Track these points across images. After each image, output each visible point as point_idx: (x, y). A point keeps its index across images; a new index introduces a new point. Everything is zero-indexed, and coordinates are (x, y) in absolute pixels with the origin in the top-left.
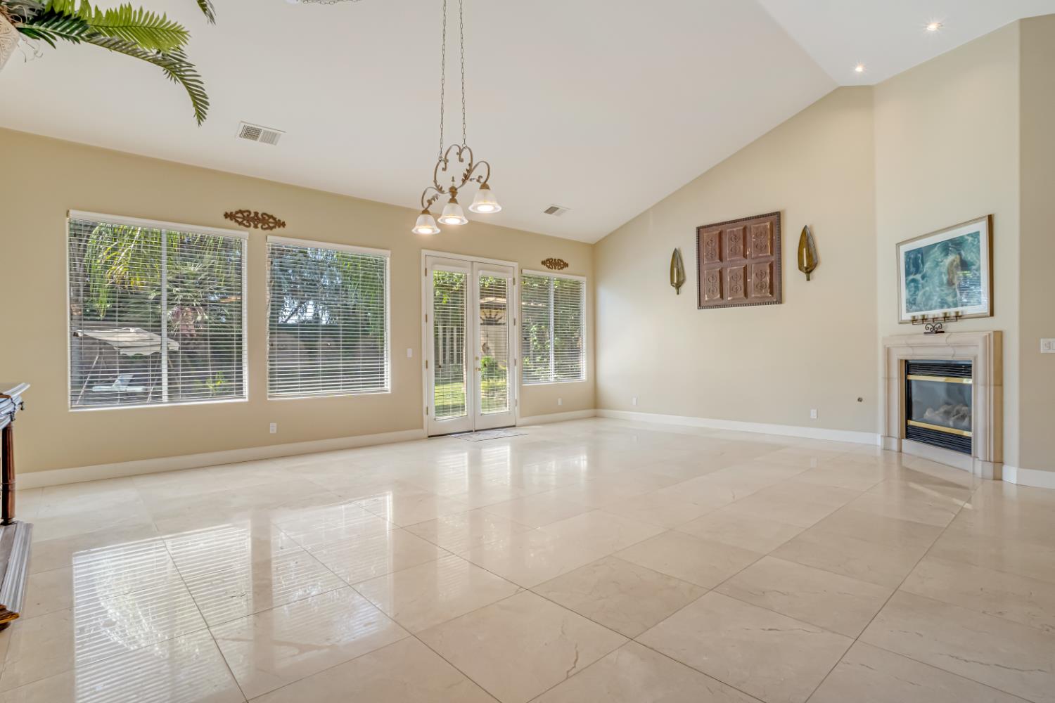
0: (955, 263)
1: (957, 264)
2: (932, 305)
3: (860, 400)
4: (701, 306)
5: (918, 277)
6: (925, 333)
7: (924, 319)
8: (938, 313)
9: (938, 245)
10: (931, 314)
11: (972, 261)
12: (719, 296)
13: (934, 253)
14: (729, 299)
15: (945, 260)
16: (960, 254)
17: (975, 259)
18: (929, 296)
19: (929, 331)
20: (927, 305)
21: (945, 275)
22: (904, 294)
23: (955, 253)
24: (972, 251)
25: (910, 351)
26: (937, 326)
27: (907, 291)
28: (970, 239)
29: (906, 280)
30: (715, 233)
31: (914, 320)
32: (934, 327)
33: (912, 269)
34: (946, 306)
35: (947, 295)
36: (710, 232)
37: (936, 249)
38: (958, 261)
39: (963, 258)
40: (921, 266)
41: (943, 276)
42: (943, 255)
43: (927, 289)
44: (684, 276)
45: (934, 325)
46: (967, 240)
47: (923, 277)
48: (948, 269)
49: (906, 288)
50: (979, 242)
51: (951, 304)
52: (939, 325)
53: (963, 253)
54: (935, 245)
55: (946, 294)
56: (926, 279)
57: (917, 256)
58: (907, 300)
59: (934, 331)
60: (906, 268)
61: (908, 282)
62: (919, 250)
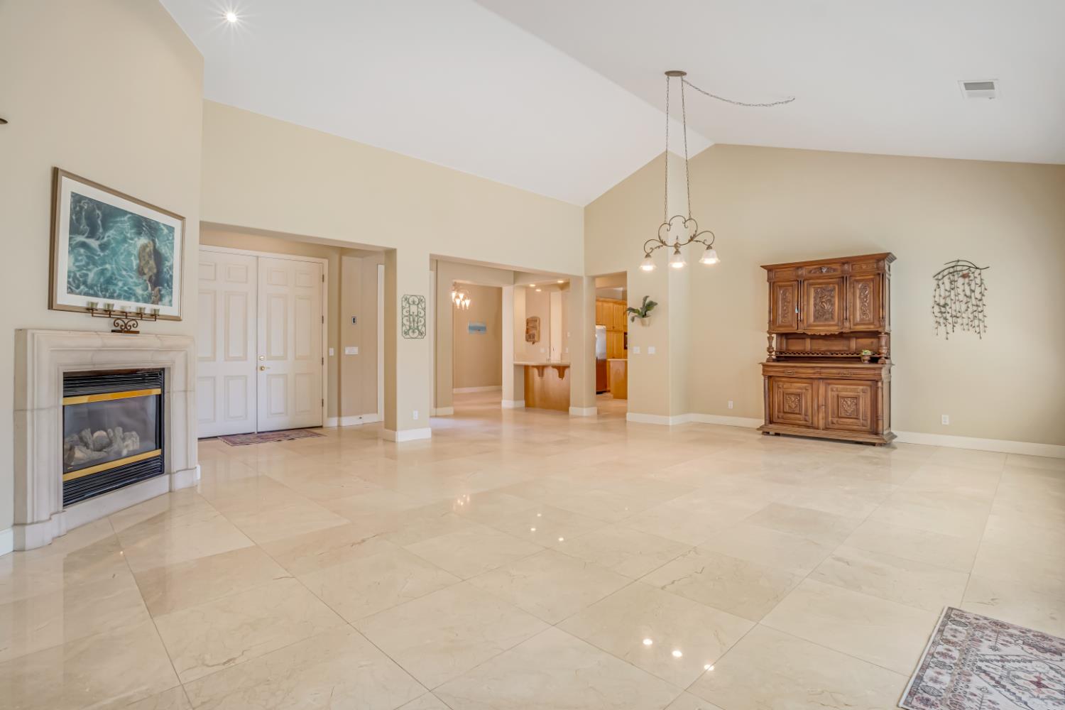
0: (148, 250)
1: (150, 251)
2: (114, 292)
5: (94, 243)
6: (113, 331)
7: (108, 312)
8: (131, 306)
9: (129, 216)
10: (118, 305)
11: (166, 255)
13: (122, 222)
15: (136, 239)
16: (154, 241)
17: (169, 254)
18: (111, 278)
19: (119, 328)
20: (106, 290)
21: (136, 259)
22: (65, 263)
23: (149, 238)
24: (166, 245)
25: (89, 356)
26: (131, 323)
28: (166, 231)
31: (91, 310)
32: (126, 325)
33: (84, 226)
34: (133, 298)
35: (136, 285)
38: (151, 248)
39: (157, 247)
40: (101, 230)
41: (133, 258)
42: (133, 231)
43: (108, 266)
45: (126, 321)
46: (162, 229)
47: (103, 247)
48: (139, 254)
50: (173, 239)
51: (140, 298)
52: (134, 322)
55: (134, 282)
56: (107, 252)
57: (94, 210)
58: (69, 272)
59: (125, 330)
60: (71, 219)
61: (74, 243)
62: (99, 205)
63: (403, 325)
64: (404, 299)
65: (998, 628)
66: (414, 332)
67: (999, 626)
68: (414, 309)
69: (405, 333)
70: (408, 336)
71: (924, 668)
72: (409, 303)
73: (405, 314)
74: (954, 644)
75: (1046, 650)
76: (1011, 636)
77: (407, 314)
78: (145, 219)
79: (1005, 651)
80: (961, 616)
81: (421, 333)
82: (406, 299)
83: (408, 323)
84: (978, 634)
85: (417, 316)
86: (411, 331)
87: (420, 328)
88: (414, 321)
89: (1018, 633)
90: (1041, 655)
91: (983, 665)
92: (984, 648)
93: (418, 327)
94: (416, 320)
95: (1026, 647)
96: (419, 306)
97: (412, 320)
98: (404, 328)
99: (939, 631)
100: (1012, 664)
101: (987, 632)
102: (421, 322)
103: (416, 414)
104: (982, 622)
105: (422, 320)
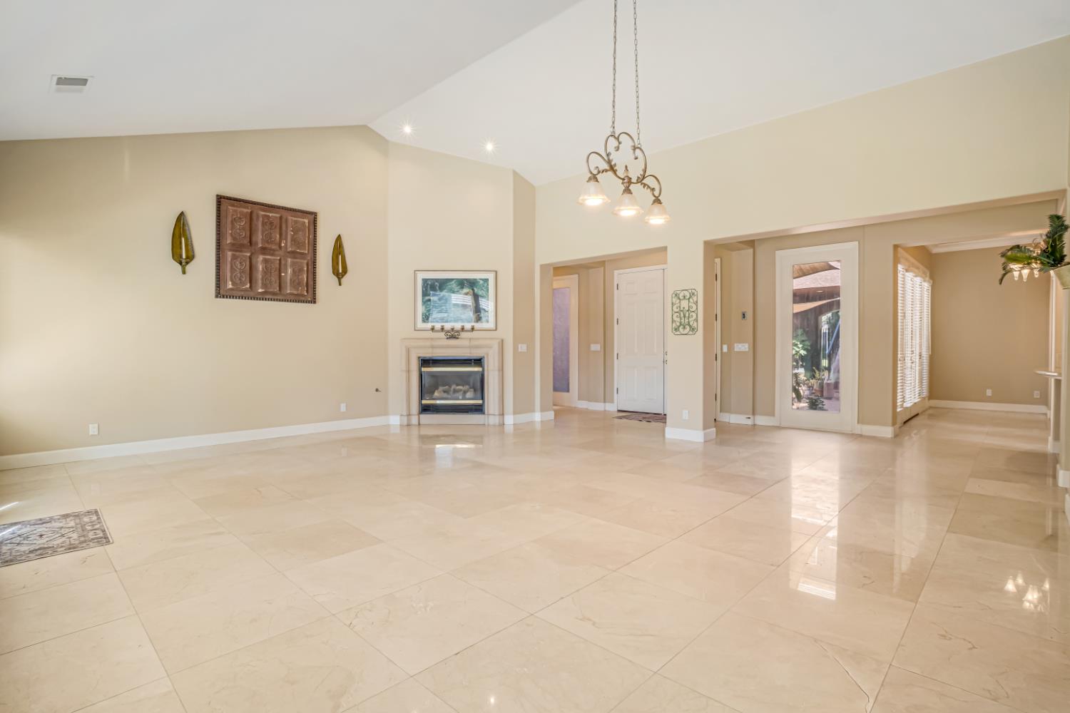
2: (449, 319)
3: (377, 390)
4: (220, 293)
5: (435, 299)
6: (446, 339)
7: (443, 329)
8: (458, 326)
9: (456, 280)
10: (448, 326)
11: (482, 294)
12: (248, 286)
13: (452, 285)
14: (260, 291)
15: (461, 291)
16: (473, 290)
17: (485, 295)
19: (448, 337)
20: (444, 319)
22: (421, 310)
23: (470, 288)
24: (483, 290)
25: (430, 350)
26: (456, 334)
27: (424, 307)
28: (481, 282)
29: (423, 299)
30: (245, 210)
31: (432, 329)
32: (451, 335)
33: (429, 292)
36: (237, 206)
37: (453, 282)
38: (471, 293)
39: (475, 292)
40: (439, 291)
42: (458, 287)
44: (193, 251)
45: (453, 333)
46: (479, 282)
47: (440, 300)
49: (423, 305)
50: (489, 285)
51: (464, 321)
52: (459, 333)
53: (475, 289)
54: (452, 280)
56: (442, 301)
57: (434, 283)
58: (423, 314)
59: (453, 337)
60: (423, 290)
61: (424, 300)
62: (437, 280)
63: (673, 321)
64: (674, 295)
65: (71, 546)
66: (684, 328)
67: (72, 548)
68: (685, 304)
69: (676, 329)
70: (678, 333)
71: (99, 518)
72: (679, 299)
73: (675, 310)
74: (91, 530)
75: (40, 549)
76: (62, 547)
77: (677, 310)
78: (466, 280)
79: (64, 539)
80: (98, 542)
81: (693, 329)
82: (676, 295)
83: (678, 320)
84: (82, 539)
85: (688, 311)
86: (682, 327)
87: (691, 323)
88: (685, 316)
89: (59, 550)
90: (42, 546)
91: (72, 529)
92: (75, 536)
93: (689, 322)
94: (687, 315)
95: (51, 546)
96: (691, 300)
97: (682, 315)
98: (674, 325)
99: (105, 531)
100: (57, 536)
101: (77, 542)
102: (692, 316)
103: (685, 415)
104: (84, 545)
105: (694, 314)
